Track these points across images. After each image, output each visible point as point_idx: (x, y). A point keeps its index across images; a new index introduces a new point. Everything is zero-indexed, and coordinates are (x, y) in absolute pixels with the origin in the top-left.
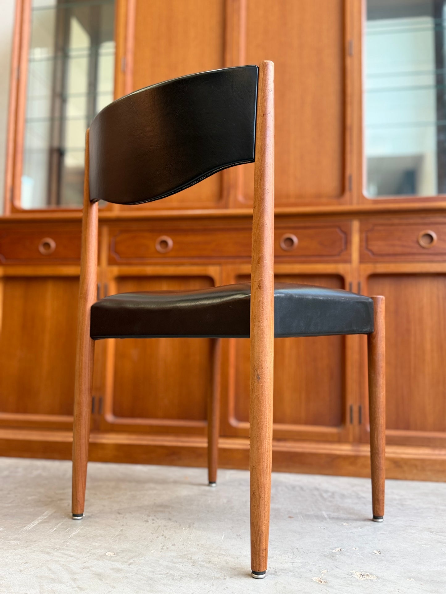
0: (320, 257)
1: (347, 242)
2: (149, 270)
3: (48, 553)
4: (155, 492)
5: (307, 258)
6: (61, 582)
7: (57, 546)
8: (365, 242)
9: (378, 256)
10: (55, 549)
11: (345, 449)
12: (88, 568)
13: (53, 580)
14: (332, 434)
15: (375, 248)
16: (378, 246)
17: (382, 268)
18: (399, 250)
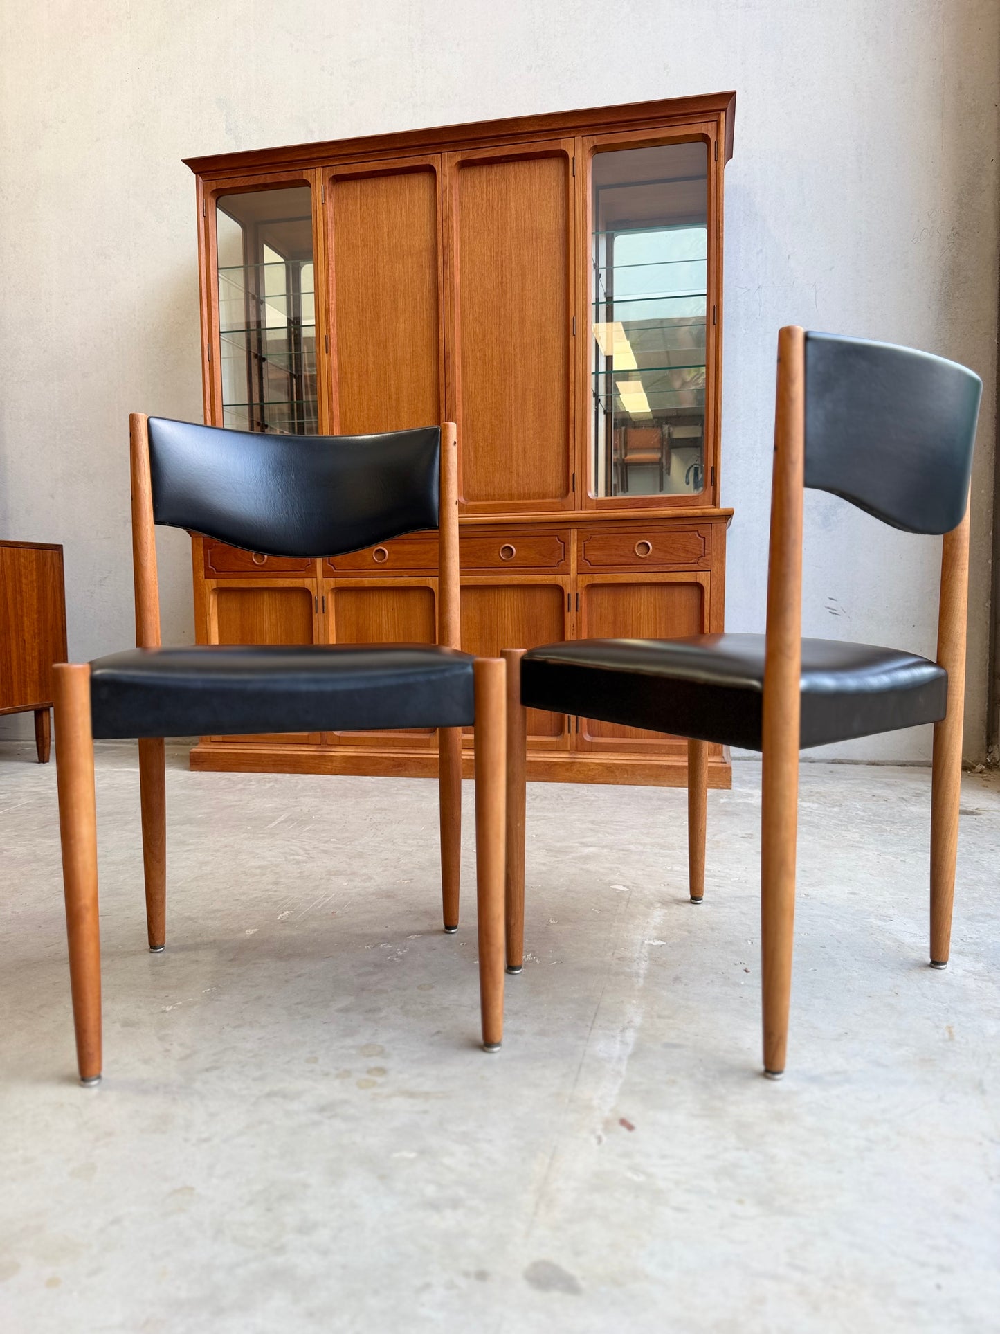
0: (539, 568)
1: (566, 552)
2: (367, 582)
3: (288, 841)
4: (378, 798)
5: (525, 568)
6: (298, 855)
7: (295, 836)
8: (583, 552)
9: (595, 567)
10: (293, 838)
11: (562, 757)
12: (317, 848)
13: (293, 854)
14: (551, 743)
15: (592, 558)
16: (595, 555)
17: (599, 579)
18: (616, 559)
